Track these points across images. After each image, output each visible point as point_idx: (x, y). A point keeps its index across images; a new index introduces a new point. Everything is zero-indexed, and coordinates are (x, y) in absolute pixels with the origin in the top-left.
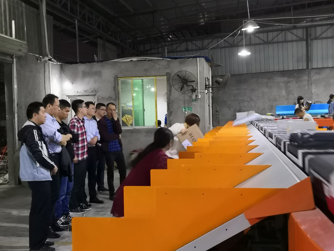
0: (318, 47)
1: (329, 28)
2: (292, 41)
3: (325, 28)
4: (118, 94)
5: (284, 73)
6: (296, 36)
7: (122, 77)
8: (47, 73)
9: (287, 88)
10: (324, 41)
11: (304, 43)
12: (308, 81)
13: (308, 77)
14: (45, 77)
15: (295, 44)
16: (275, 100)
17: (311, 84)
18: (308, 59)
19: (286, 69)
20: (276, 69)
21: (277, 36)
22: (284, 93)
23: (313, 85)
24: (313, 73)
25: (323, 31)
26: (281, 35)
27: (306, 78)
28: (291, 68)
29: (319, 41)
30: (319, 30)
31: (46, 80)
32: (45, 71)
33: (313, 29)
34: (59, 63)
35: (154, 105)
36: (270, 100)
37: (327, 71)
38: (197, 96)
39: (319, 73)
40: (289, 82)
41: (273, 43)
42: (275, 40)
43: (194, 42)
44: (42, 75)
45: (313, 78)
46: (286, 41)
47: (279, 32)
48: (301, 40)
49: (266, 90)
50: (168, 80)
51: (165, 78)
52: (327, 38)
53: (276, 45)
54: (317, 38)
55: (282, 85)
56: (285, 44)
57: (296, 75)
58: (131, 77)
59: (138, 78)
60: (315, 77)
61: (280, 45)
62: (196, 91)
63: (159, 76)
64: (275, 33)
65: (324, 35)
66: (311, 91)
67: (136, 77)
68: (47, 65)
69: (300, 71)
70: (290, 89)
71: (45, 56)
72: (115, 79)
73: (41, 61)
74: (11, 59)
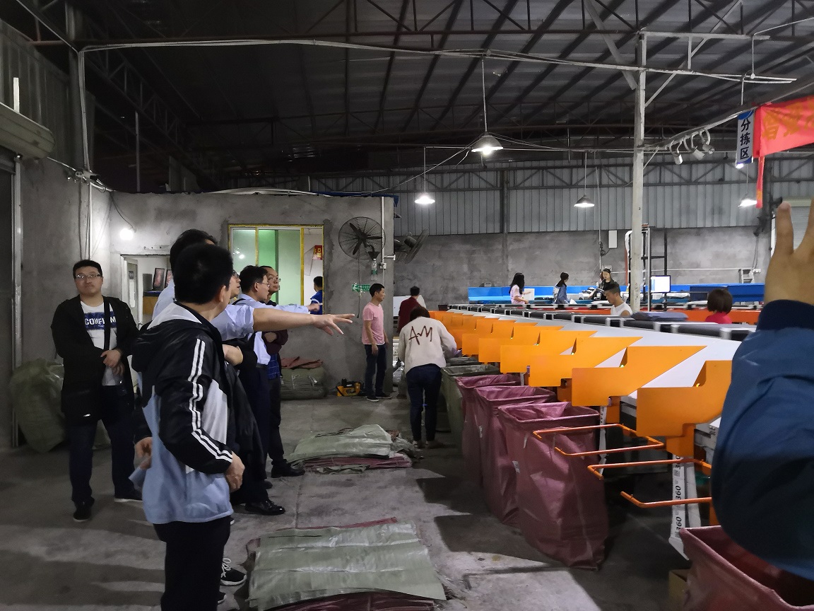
0: (518, 200)
1: (534, 174)
2: (479, 190)
3: (528, 173)
5: (467, 238)
6: (486, 181)
7: (238, 224)
8: (84, 205)
9: (470, 261)
10: (527, 192)
11: (498, 193)
12: (503, 251)
13: (503, 246)
14: (81, 214)
15: (483, 194)
16: (452, 279)
17: (507, 256)
18: (503, 218)
19: (469, 232)
20: (454, 231)
21: (457, 180)
22: (465, 268)
23: (509, 257)
24: (510, 239)
25: (526, 178)
26: (462, 179)
27: (500, 247)
28: (476, 231)
29: (520, 192)
30: (520, 175)
31: (82, 219)
32: (80, 202)
33: (512, 172)
34: (107, 190)
36: (444, 279)
37: (531, 238)
38: (379, 265)
39: (519, 241)
40: (474, 252)
41: (451, 190)
42: (454, 186)
44: (74, 209)
45: (510, 248)
46: (471, 189)
47: (459, 175)
48: (493, 188)
49: (438, 263)
50: (326, 234)
51: (321, 229)
52: (531, 188)
53: (454, 194)
54: (516, 188)
55: (463, 255)
56: (468, 194)
57: (484, 241)
58: (253, 224)
59: (268, 227)
60: (513, 246)
61: (461, 194)
62: (379, 256)
63: (309, 225)
64: (454, 176)
65: (527, 184)
66: (507, 267)
67: (265, 224)
68: (84, 187)
69: (490, 236)
70: (475, 263)
71: (82, 169)
72: (222, 226)
73: (73, 176)
74: (10, 164)
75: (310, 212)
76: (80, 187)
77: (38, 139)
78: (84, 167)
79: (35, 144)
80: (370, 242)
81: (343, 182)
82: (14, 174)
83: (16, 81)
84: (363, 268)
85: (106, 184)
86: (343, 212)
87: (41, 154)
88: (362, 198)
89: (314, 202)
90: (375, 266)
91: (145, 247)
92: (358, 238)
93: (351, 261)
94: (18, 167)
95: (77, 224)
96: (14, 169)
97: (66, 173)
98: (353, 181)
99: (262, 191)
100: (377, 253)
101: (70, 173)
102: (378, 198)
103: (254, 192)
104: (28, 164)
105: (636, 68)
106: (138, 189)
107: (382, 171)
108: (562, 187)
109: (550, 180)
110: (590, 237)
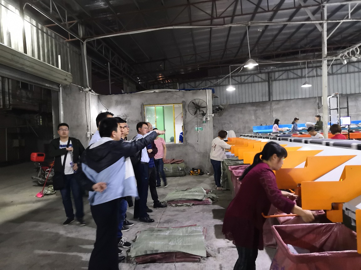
0: (276, 86)
1: (284, 73)
2: (258, 82)
3: (281, 73)
4: (144, 118)
5: (253, 104)
6: (261, 78)
7: (147, 105)
8: (87, 102)
9: (255, 114)
10: (281, 82)
11: (267, 83)
12: (270, 109)
15: (260, 84)
16: (247, 123)
17: (272, 111)
18: (270, 94)
19: (254, 101)
20: (247, 101)
21: (248, 78)
22: (253, 117)
23: (273, 112)
24: (273, 104)
25: (280, 75)
26: (250, 78)
27: (269, 107)
28: (257, 101)
29: (277, 82)
30: (277, 74)
31: (87, 107)
32: (86, 100)
33: (273, 74)
34: (97, 94)
35: (173, 127)
36: (244, 123)
37: (283, 103)
38: (206, 119)
39: (278, 104)
40: (256, 110)
41: (245, 83)
42: (246, 81)
44: (84, 103)
45: (274, 107)
46: (254, 82)
47: (249, 76)
48: (265, 81)
49: (240, 116)
50: (184, 107)
51: (181, 105)
52: (283, 80)
53: (247, 85)
54: (275, 80)
55: (252, 112)
56: (253, 84)
57: (261, 105)
58: (154, 105)
59: (160, 105)
60: (275, 106)
61: (250, 85)
63: (176, 104)
64: (246, 77)
65: (281, 78)
66: (273, 116)
67: (158, 104)
68: (87, 94)
69: (264, 103)
70: (258, 115)
71: (86, 87)
72: (141, 106)
73: (83, 91)
74: (58, 88)
75: (177, 98)
76: (86, 94)
77: (66, 78)
78: (87, 86)
79: (66, 80)
80: (201, 109)
81: (197, 83)
82: (60, 92)
83: (59, 56)
84: (199, 120)
85: (96, 92)
86: (190, 97)
87: (68, 83)
88: (198, 90)
89: (178, 94)
90: (204, 119)
92: (196, 108)
93: (194, 118)
94: (61, 88)
95: (85, 108)
96: (59, 90)
97: (80, 89)
98: (202, 83)
99: (157, 91)
100: (205, 114)
101: (81, 89)
102: (205, 90)
103: (153, 91)
104: (65, 87)
105: (321, 22)
106: (110, 93)
107: (214, 77)
108: (297, 78)
109: (291, 75)
110: (312, 100)
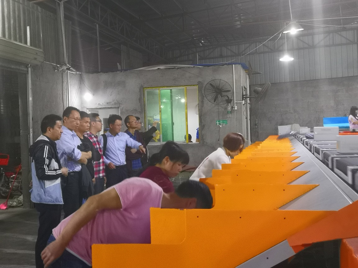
2: (341, 45)
4: (144, 106)
5: (332, 81)
6: (346, 39)
7: (149, 88)
8: (65, 84)
9: (336, 97)
11: (355, 46)
14: (63, 89)
15: (344, 47)
19: (334, 76)
20: (323, 76)
21: (324, 39)
22: (332, 103)
31: (64, 92)
32: (63, 82)
34: (78, 73)
35: (185, 119)
36: (317, 112)
38: (232, 107)
41: (320, 47)
42: (322, 44)
43: (229, 47)
46: (334, 45)
47: (326, 35)
48: (352, 43)
49: (312, 100)
50: (200, 90)
51: (197, 87)
53: (322, 49)
56: (332, 48)
58: (158, 87)
59: (166, 88)
61: (328, 49)
62: (232, 102)
63: (189, 85)
64: (322, 37)
67: (164, 86)
68: (64, 75)
71: (62, 64)
72: (140, 90)
73: (58, 70)
74: (25, 69)
75: (190, 77)
76: (62, 74)
77: (36, 57)
78: (64, 63)
79: (35, 59)
80: (224, 94)
81: (243, 47)
82: (28, 74)
83: (28, 28)
84: (222, 110)
85: (78, 70)
86: (209, 75)
87: (39, 63)
88: (221, 66)
89: (192, 72)
90: (229, 108)
91: (99, 104)
92: (216, 92)
93: (214, 106)
94: (29, 69)
95: (61, 95)
96: (28, 71)
97: (54, 68)
99: (162, 67)
100: (231, 100)
101: (57, 68)
102: (231, 65)
103: (157, 68)
104: (34, 67)
106: (100, 71)
